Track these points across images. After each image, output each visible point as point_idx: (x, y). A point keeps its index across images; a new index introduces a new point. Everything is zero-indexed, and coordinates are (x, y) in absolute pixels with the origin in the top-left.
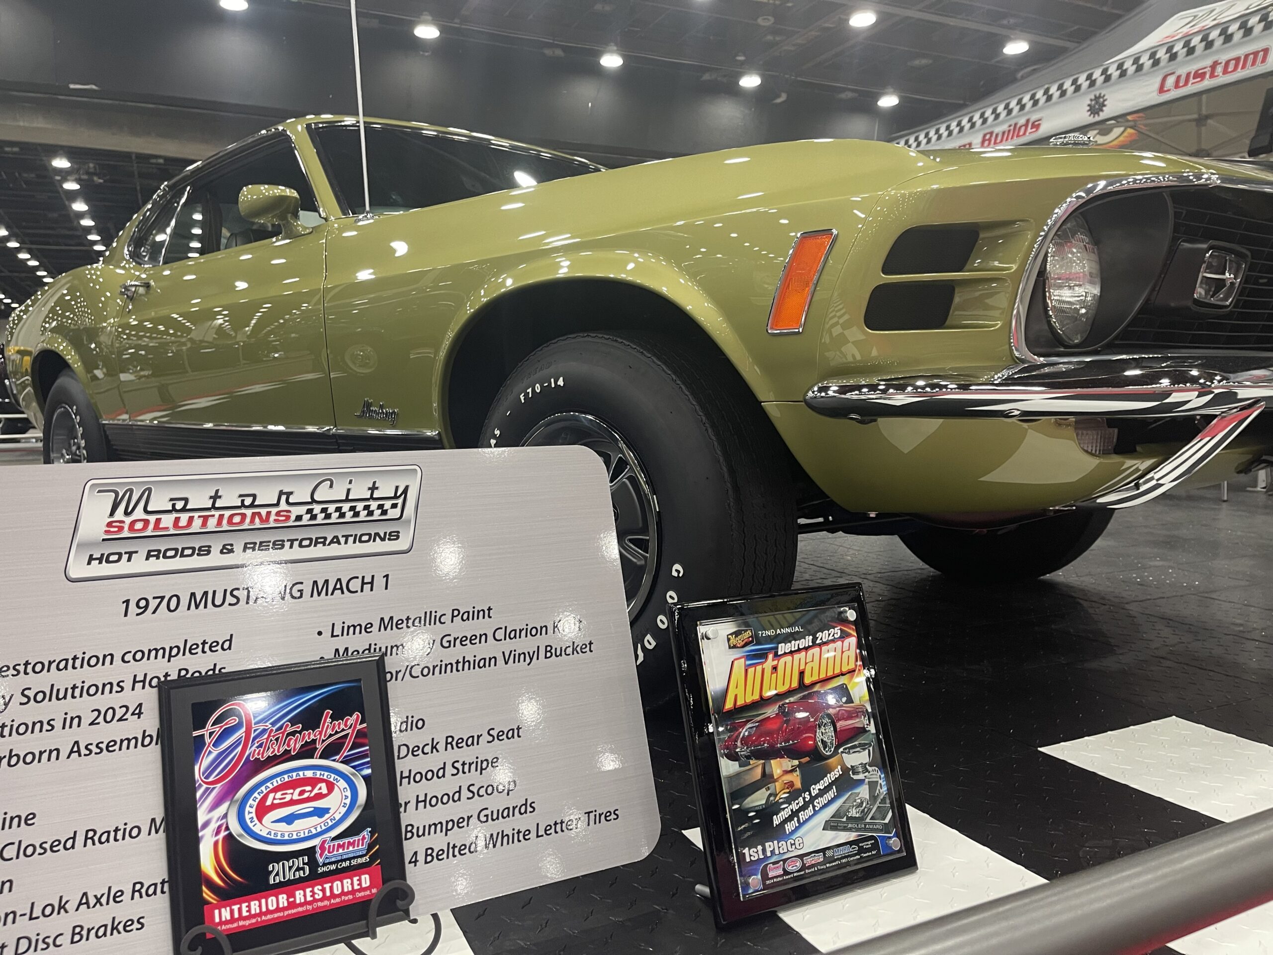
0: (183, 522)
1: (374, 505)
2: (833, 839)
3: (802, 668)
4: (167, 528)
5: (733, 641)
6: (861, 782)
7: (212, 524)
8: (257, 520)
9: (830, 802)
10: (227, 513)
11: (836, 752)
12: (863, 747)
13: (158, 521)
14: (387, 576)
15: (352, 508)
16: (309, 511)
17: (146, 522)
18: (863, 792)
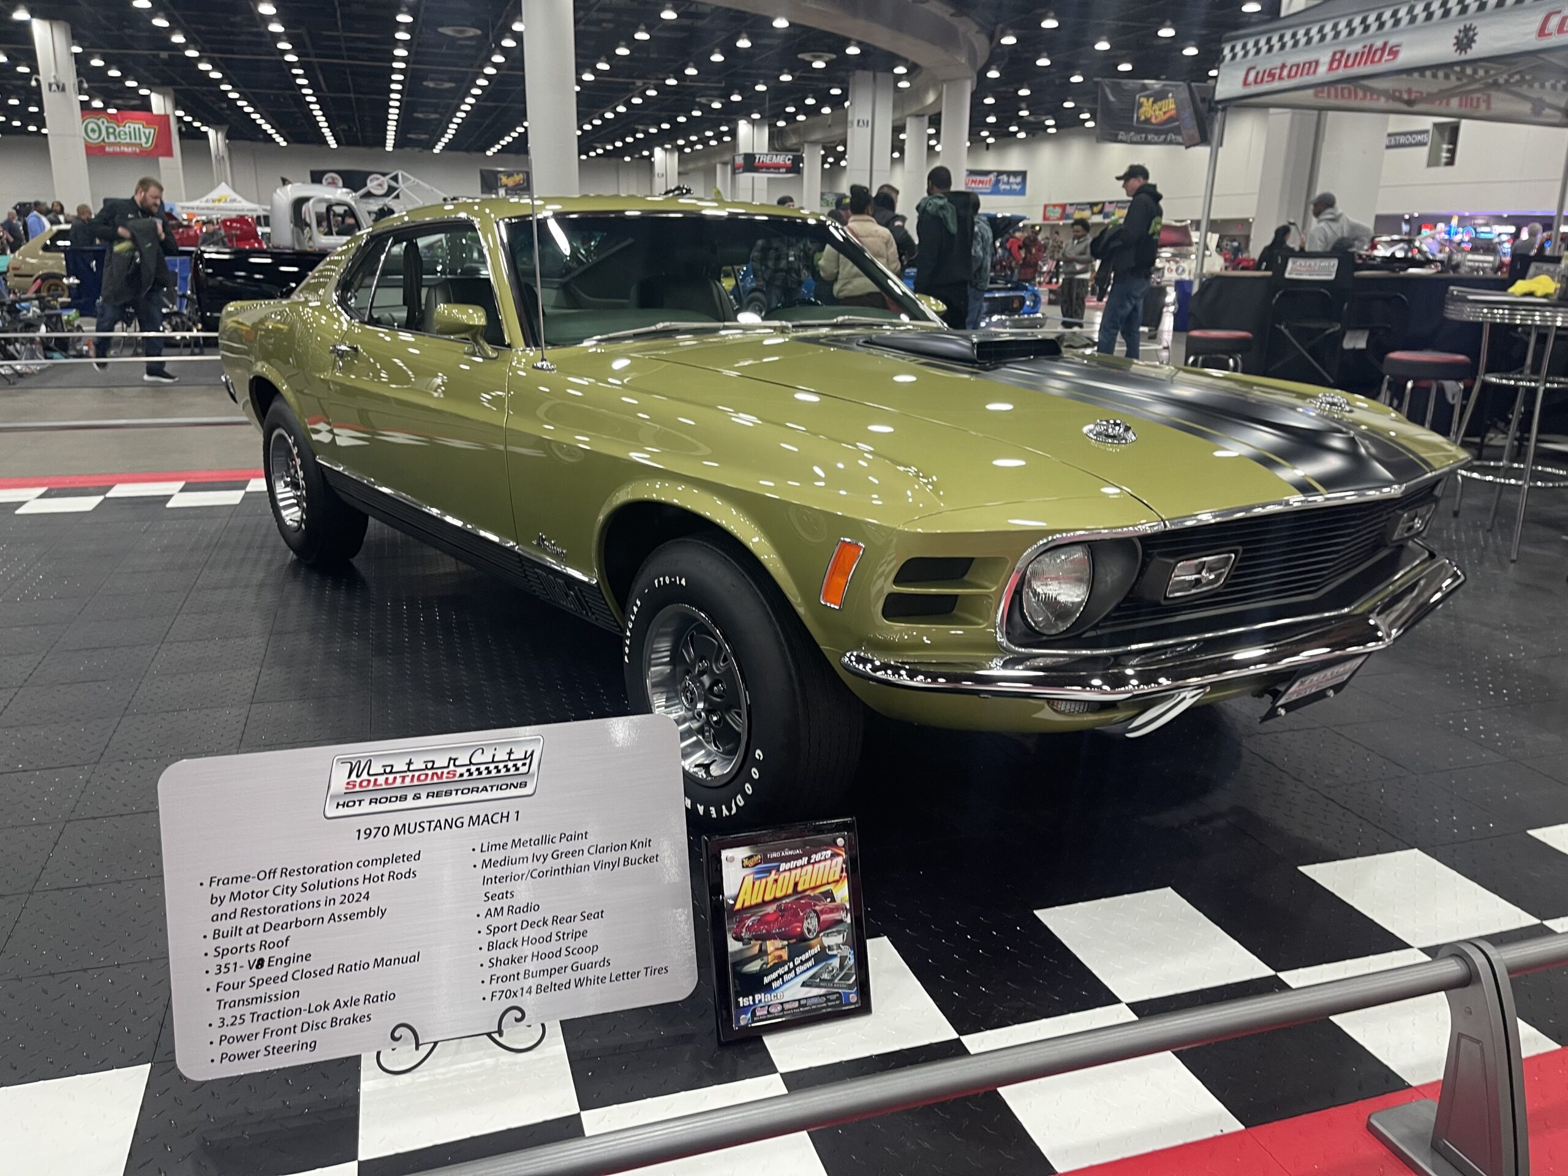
0: (390, 780)
1: (510, 765)
2: (807, 993)
3: (797, 879)
4: (381, 785)
5: (746, 862)
6: (835, 956)
7: (408, 781)
8: (435, 777)
9: (808, 969)
10: (417, 774)
11: (817, 936)
12: (839, 932)
13: (376, 780)
14: (518, 812)
15: (496, 767)
16: (468, 770)
17: (369, 781)
18: (836, 963)
